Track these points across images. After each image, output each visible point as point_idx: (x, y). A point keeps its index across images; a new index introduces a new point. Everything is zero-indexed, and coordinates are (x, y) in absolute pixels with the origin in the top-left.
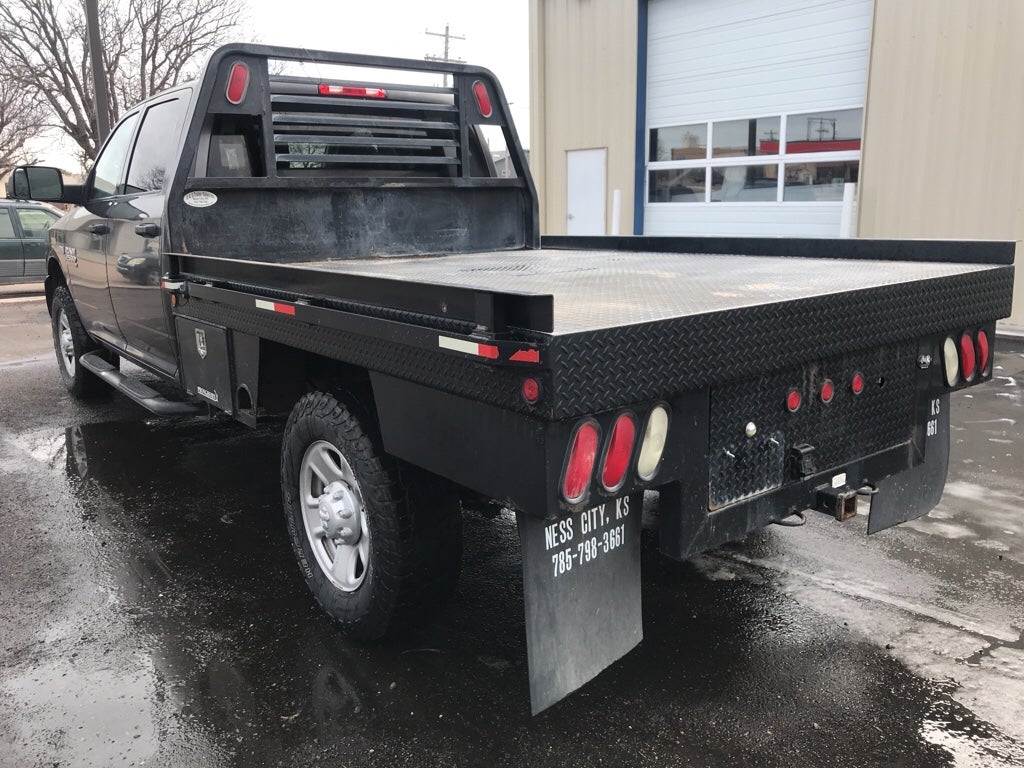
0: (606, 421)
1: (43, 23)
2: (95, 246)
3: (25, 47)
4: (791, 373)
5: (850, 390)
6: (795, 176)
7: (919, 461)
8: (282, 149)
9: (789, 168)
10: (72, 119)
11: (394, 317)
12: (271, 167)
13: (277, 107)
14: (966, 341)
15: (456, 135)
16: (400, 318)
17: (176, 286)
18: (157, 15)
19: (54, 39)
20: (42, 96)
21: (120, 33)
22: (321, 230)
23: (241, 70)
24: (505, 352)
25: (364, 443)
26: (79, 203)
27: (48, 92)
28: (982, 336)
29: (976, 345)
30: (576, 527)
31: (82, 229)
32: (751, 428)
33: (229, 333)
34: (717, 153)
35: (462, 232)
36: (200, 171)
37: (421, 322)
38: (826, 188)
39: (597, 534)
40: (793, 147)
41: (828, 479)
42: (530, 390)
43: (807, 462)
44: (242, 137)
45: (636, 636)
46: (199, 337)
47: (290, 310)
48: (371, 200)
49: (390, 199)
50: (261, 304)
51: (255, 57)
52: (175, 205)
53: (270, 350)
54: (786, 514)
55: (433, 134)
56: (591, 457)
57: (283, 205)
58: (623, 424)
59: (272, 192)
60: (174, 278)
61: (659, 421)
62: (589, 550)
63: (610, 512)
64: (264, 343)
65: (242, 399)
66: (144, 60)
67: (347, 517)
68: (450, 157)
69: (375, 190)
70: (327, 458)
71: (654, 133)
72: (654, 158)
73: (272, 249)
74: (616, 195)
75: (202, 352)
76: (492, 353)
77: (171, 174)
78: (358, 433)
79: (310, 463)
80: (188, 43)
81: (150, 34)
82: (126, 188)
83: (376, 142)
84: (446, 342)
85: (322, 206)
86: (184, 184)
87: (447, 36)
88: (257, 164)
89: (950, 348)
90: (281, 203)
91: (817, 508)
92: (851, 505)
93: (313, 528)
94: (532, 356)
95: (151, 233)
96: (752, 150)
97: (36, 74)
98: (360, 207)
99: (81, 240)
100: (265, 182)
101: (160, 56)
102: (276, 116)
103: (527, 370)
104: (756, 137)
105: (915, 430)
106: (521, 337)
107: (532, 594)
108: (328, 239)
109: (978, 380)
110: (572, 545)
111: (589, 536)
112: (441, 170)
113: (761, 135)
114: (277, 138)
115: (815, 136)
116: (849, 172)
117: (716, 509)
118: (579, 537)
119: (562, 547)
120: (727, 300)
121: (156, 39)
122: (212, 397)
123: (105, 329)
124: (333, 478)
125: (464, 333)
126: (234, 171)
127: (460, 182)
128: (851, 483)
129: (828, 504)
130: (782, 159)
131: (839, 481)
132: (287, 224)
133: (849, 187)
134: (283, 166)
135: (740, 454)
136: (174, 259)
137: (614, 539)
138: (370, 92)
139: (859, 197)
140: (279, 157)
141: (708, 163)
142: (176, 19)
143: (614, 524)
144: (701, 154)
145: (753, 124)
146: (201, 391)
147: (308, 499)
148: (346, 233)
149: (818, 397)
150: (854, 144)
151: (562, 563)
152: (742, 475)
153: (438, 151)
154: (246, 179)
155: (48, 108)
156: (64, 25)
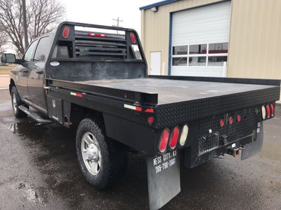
0: (171, 129)
1: (8, 15)
2: (24, 76)
3: (3, 21)
4: (221, 116)
5: (237, 120)
6: (211, 59)
7: (255, 140)
8: (78, 50)
9: (209, 57)
10: (15, 40)
11: (111, 98)
12: (75, 55)
13: (77, 39)
14: (268, 106)
15: (126, 47)
16: (113, 99)
17: (47, 88)
18: (40, 13)
19: (11, 19)
20: (7, 34)
21: (30, 17)
22: (88, 73)
23: (67, 29)
24: (144, 109)
25: (99, 131)
26: (20, 64)
27: (9, 33)
28: (272, 105)
29: (270, 108)
30: (162, 159)
31: (20, 71)
32: (210, 131)
33: (62, 101)
34: (190, 53)
35: (127, 74)
36: (55, 56)
37: (119, 100)
38: (219, 63)
39: (168, 161)
40: (210, 52)
41: (231, 145)
42: (150, 120)
43: (226, 140)
44: (66, 47)
45: (179, 190)
46: (54, 102)
47: (81, 96)
48: (102, 65)
49: (107, 64)
50: (72, 93)
51: (71, 25)
52: (48, 65)
53: (74, 106)
54: (219, 155)
55: (119, 47)
56: (167, 139)
57: (78, 66)
58: (176, 130)
59: (75, 62)
60: (47, 85)
61: (186, 129)
62: (166, 165)
63: (171, 154)
64: (72, 104)
65: (66, 120)
66: (36, 25)
67: (95, 153)
68: (124, 54)
69: (103, 62)
70: (89, 137)
71: (174, 47)
72: (173, 54)
73: (74, 78)
74: (164, 63)
75: (54, 106)
76: (140, 109)
77: (47, 57)
78: (97, 128)
79: (84, 139)
80: (48, 21)
81: (38, 18)
82: (33, 60)
83: (103, 49)
84: (126, 106)
85: (88, 66)
86: (50, 60)
87: (118, 20)
88: (71, 55)
89: (263, 109)
90: (77, 65)
91: (228, 153)
92: (237, 152)
93: (85, 158)
94: (152, 111)
95: (40, 73)
96: (199, 53)
97: (6, 28)
98: (99, 67)
99: (20, 74)
100: (73, 59)
101: (40, 24)
102: (76, 41)
103: (150, 114)
104: (201, 49)
105: (254, 131)
106: (148, 105)
107: (150, 178)
108: (90, 75)
109: (271, 117)
110: (161, 164)
111: (165, 162)
112: (121, 57)
113: (202, 49)
114: (77, 47)
115: (217, 49)
116: (225, 59)
117: (201, 153)
118: (163, 162)
119: (158, 165)
120: (204, 95)
121: (39, 20)
122: (57, 119)
123: (26, 99)
124: (90, 143)
125: (132, 104)
126: (64, 56)
127: (126, 60)
128: (237, 146)
129: (231, 152)
130: (207, 55)
131: (234, 145)
132: (78, 71)
133: (225, 63)
134: (78, 55)
135: (207, 138)
136: (47, 80)
137: (173, 162)
138: (102, 35)
139: (227, 65)
140: (77, 53)
141: (188, 56)
142: (45, 14)
143: (173, 158)
144: (186, 53)
145: (200, 46)
146: (53, 117)
147: (83, 150)
148: (95, 74)
149: (228, 122)
150: (226, 51)
151: (158, 169)
152: (208, 144)
153: (120, 52)
154: (68, 58)
155: (9, 37)
156: (14, 15)
